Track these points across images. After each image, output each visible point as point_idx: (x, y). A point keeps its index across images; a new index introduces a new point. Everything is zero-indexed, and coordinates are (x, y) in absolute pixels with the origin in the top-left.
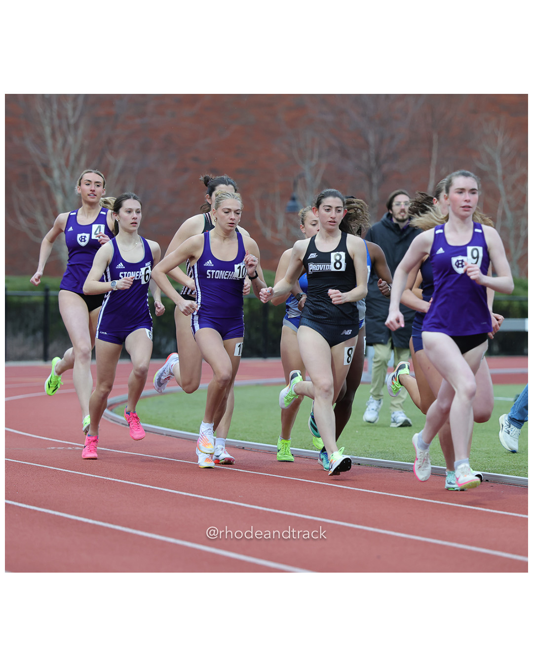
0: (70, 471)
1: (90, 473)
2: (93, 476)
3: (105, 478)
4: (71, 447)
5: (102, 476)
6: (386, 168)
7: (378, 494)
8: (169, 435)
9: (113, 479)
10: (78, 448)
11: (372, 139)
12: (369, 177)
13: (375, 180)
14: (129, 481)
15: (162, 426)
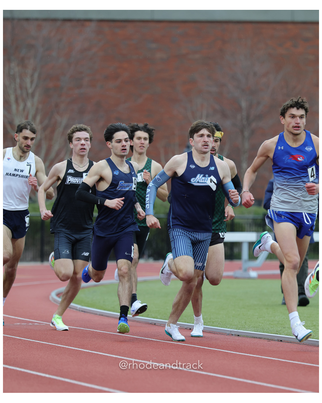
0: (31, 340)
1: (46, 342)
2: (48, 343)
3: (56, 345)
4: (32, 323)
5: (55, 343)
6: (254, 125)
7: (253, 356)
8: (102, 315)
9: (63, 346)
10: (36, 324)
11: (244, 104)
12: (242, 132)
13: (246, 134)
14: (74, 347)
15: (96, 308)
